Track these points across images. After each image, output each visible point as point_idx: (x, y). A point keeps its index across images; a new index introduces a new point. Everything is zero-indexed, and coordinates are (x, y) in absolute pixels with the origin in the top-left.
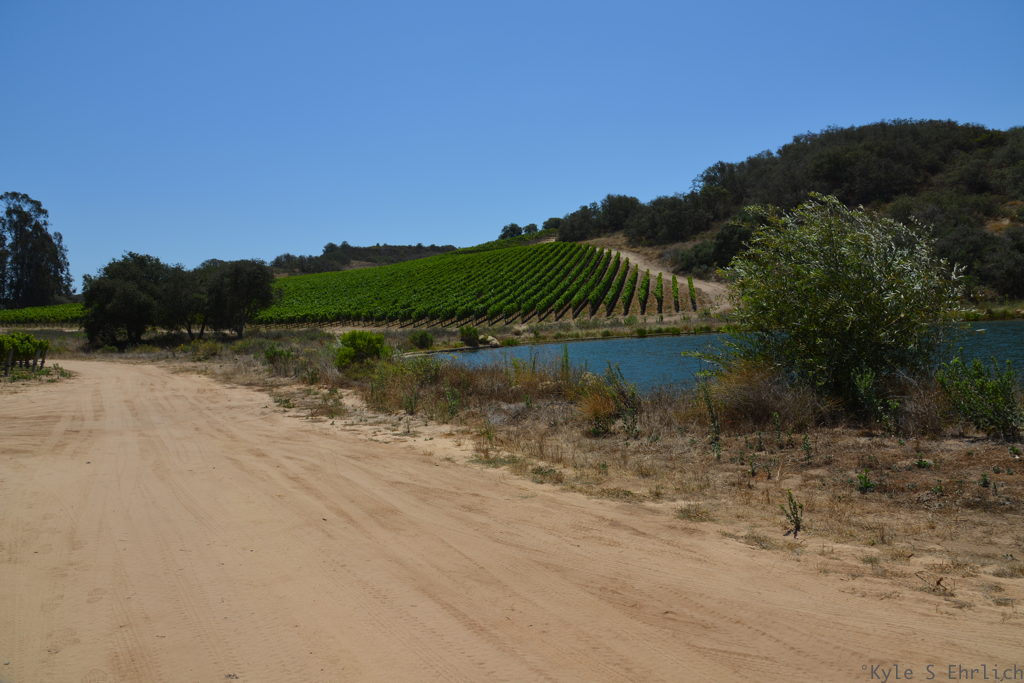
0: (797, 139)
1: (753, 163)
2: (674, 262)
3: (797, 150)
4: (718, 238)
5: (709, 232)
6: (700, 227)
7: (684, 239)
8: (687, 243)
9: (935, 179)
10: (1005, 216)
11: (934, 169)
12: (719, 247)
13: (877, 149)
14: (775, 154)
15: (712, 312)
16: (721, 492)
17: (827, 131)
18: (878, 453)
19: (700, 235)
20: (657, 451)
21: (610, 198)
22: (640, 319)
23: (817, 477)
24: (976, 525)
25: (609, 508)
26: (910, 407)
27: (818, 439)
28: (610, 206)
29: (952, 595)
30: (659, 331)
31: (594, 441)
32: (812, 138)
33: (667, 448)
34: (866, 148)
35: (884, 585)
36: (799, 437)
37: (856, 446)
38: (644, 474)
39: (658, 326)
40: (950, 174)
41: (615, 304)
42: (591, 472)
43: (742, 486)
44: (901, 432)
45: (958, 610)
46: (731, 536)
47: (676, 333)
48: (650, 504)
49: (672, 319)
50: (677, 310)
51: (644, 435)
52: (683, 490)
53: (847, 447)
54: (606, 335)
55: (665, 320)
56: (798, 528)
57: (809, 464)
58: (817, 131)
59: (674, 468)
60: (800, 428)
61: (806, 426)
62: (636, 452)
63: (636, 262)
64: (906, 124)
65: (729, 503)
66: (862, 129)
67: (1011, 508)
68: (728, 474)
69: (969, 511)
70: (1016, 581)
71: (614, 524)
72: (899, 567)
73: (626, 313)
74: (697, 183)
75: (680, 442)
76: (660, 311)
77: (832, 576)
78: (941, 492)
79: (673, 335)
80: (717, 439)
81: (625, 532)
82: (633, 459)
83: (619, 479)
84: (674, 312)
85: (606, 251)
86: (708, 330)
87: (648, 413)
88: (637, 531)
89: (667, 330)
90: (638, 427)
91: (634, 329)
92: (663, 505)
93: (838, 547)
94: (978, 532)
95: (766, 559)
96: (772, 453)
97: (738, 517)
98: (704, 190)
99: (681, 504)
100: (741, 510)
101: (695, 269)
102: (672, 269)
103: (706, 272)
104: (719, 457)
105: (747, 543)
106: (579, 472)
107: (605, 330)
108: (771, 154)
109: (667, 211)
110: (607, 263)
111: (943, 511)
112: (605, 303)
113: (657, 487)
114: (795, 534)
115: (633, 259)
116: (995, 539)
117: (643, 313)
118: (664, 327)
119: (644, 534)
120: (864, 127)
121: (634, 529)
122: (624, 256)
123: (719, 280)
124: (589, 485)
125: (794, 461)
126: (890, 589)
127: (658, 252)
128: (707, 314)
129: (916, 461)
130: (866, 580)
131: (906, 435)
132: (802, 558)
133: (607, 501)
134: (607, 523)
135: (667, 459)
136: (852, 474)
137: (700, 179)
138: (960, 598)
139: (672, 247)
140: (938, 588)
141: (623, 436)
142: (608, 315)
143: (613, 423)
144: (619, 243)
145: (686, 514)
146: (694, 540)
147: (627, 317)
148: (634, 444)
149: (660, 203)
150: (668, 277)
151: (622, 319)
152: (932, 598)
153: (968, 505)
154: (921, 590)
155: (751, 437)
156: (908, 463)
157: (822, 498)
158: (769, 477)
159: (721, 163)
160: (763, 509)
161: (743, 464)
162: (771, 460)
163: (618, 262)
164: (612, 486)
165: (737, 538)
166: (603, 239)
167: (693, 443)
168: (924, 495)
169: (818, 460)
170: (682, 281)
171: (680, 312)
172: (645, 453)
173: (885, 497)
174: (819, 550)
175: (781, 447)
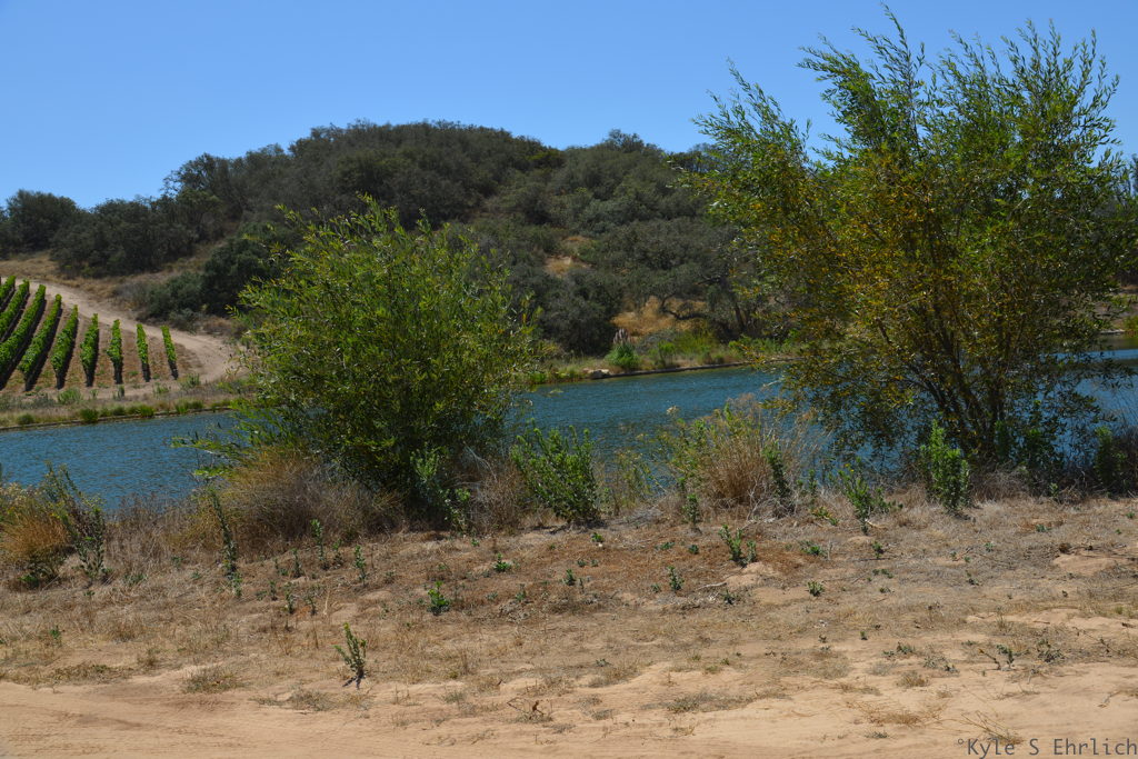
0: (316, 133)
1: (256, 161)
2: (139, 304)
3: (316, 148)
4: (207, 268)
5: (192, 259)
6: (179, 251)
7: (153, 268)
8: (157, 275)
9: (489, 203)
10: (567, 253)
11: (488, 191)
12: (209, 283)
13: (419, 158)
14: (286, 152)
15: (203, 380)
16: (250, 644)
17: (356, 127)
18: (450, 560)
19: (178, 264)
20: (142, 597)
21: (21, 194)
22: (85, 394)
23: (377, 602)
24: (565, 632)
25: (72, 696)
26: (482, 496)
27: (372, 551)
28: (24, 209)
29: (551, 719)
30: (120, 412)
31: (30, 597)
32: (336, 133)
33: (159, 590)
34: (408, 155)
35: (474, 725)
36: (349, 551)
37: (422, 555)
38: (123, 635)
39: (116, 405)
40: (504, 198)
41: (39, 371)
42: (34, 647)
43: (277, 630)
44: (474, 530)
45: (559, 735)
46: (271, 702)
47: (147, 414)
48: (141, 680)
49: (140, 392)
50: (148, 378)
51: (117, 576)
52: (190, 650)
53: (411, 557)
54: (26, 422)
55: (129, 393)
56: (361, 675)
57: (365, 586)
58: (343, 126)
59: (172, 620)
60: (350, 538)
61: (357, 535)
62: (107, 603)
63: (75, 302)
64: (453, 128)
65: (262, 657)
66: (400, 129)
67: (600, 606)
68: (255, 616)
69: (557, 617)
70: (613, 688)
71: (85, 720)
72: (489, 699)
73: (61, 385)
74: (171, 184)
75: (176, 579)
76: (119, 381)
77: (412, 728)
78: (525, 598)
79: (143, 417)
80: (234, 568)
81: (106, 730)
82: (102, 616)
83: (80, 650)
84: (142, 381)
85: (19, 283)
86: (197, 407)
87: (121, 540)
88: (126, 723)
89: (133, 411)
90: (106, 565)
91: (77, 410)
92: (162, 678)
93: (415, 688)
94: (568, 641)
95: (325, 723)
96: (314, 578)
97: (278, 674)
98: (183, 194)
99: (191, 670)
100: (281, 664)
101: (173, 315)
102: (136, 315)
103: (190, 319)
104: (239, 593)
105: (295, 708)
106: (10, 651)
107: (22, 413)
108: (282, 151)
109: (124, 224)
110: (22, 304)
111: (530, 621)
112: (22, 370)
113: (149, 652)
114: (359, 682)
115: (69, 297)
116: (587, 645)
117: (90, 384)
118: (126, 406)
119: (138, 725)
120: (403, 126)
121: (120, 721)
122: (52, 292)
123: (210, 332)
124: (30, 666)
125: (344, 585)
126: (482, 728)
127: (111, 287)
128: (194, 383)
129: (494, 565)
130: (454, 723)
131: (480, 533)
132: (371, 712)
133: (68, 689)
134: (72, 721)
135: (159, 608)
136: (421, 592)
137: (175, 177)
138: (559, 721)
139: (134, 280)
140: (535, 715)
141: (82, 582)
142: (29, 388)
143: (61, 563)
144: (43, 270)
145: (199, 684)
146: (219, 719)
147: (62, 391)
148: (100, 592)
149: (111, 210)
150: (128, 326)
151: (53, 394)
152: (529, 727)
153: (557, 610)
154: (517, 721)
155: (283, 559)
156: (485, 567)
157: (386, 629)
158: (314, 612)
159: (207, 156)
160: (311, 657)
161: (275, 599)
162: (313, 588)
163: (42, 302)
164: (74, 661)
165: (280, 704)
166: (13, 263)
167: (197, 578)
168: (506, 605)
169: (376, 579)
170: (153, 333)
171: (152, 381)
172: (122, 603)
173: (463, 615)
174: (392, 697)
175: (326, 568)
